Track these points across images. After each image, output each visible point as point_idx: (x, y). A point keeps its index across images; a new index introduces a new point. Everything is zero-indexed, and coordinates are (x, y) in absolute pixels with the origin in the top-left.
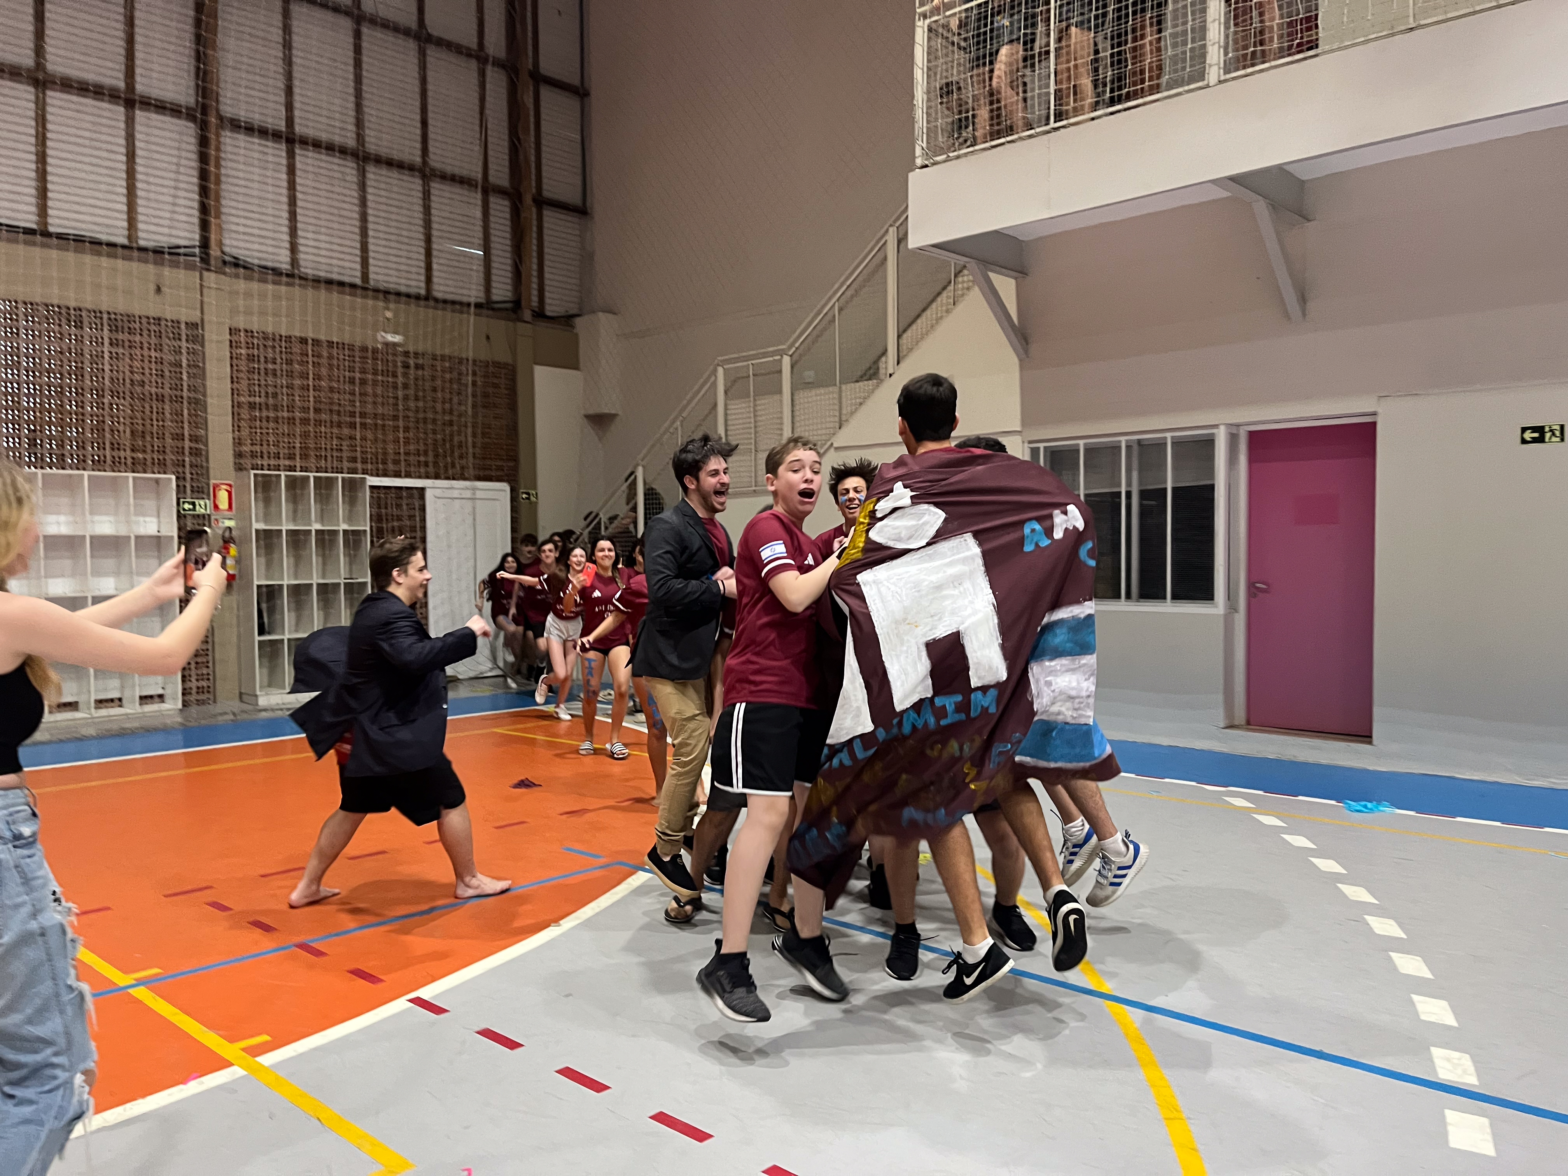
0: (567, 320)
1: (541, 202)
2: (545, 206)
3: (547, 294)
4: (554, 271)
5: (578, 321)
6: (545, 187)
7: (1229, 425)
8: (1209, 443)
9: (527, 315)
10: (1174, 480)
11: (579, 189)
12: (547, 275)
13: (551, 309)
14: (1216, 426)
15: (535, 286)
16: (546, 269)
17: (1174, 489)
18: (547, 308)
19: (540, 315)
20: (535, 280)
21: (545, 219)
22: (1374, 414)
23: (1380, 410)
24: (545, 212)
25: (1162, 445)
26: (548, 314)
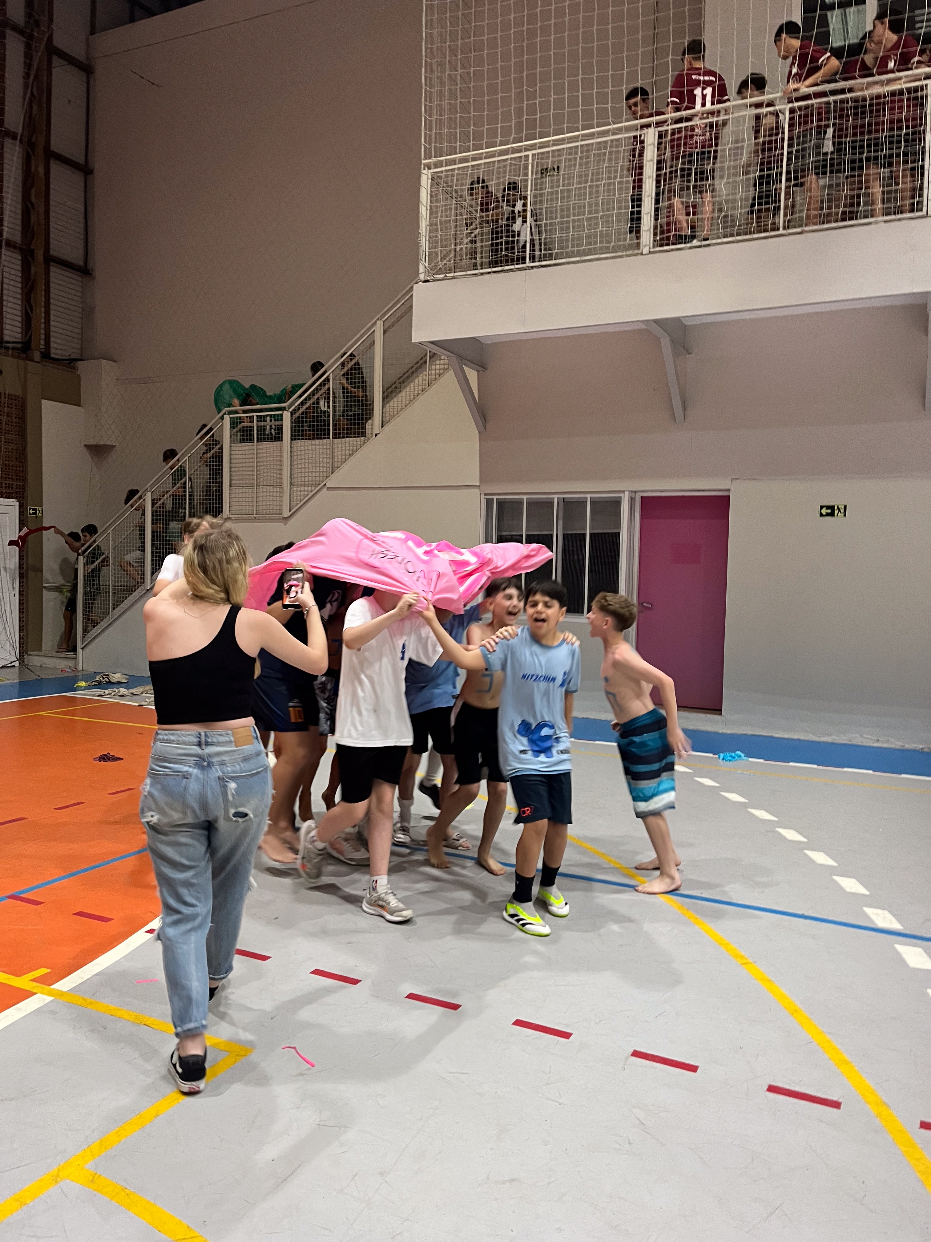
0: (70, 363)
1: (49, 260)
2: (51, 263)
3: (52, 339)
4: (59, 319)
5: (80, 364)
6: (51, 246)
7: (631, 492)
8: (617, 503)
9: (37, 355)
10: (591, 528)
11: (82, 252)
12: (52, 323)
13: (55, 353)
14: (623, 492)
15: (43, 331)
16: (52, 317)
17: (591, 534)
18: (52, 351)
19: (46, 355)
20: (43, 326)
21: (52, 274)
22: (729, 490)
23: (732, 489)
24: (52, 269)
25: (583, 503)
26: (52, 356)
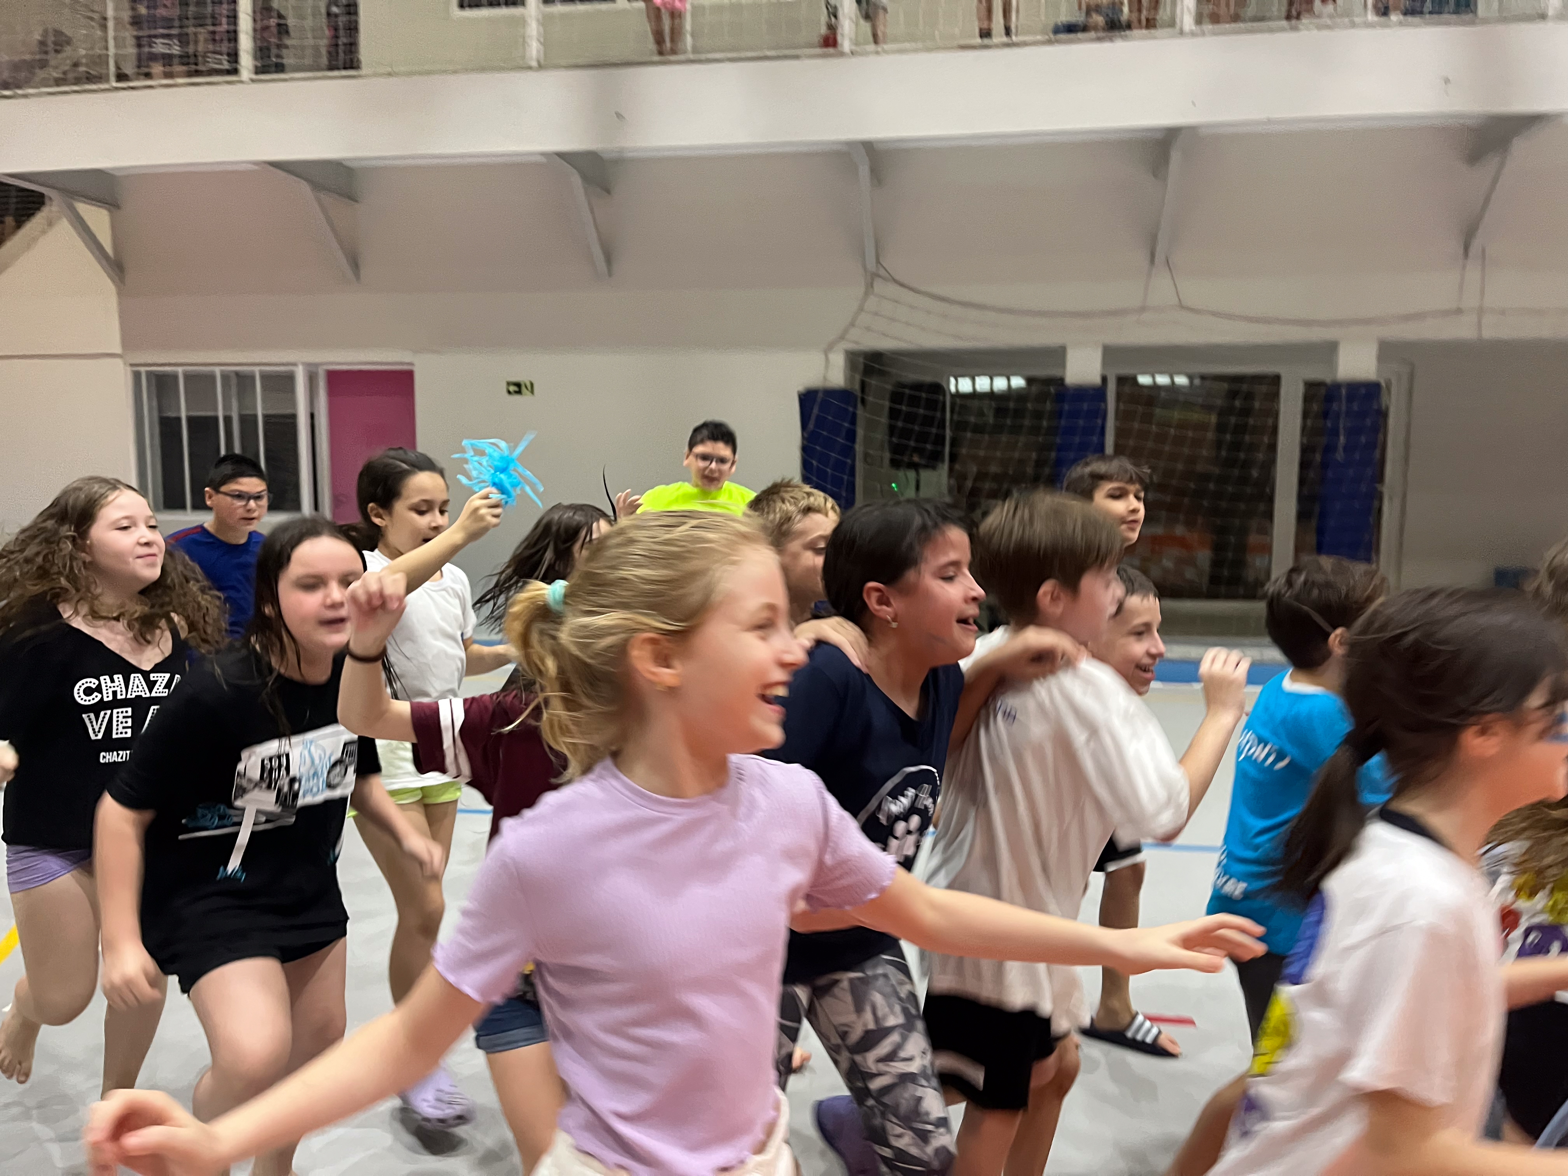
7: (307, 365)
8: (291, 378)
10: (263, 408)
14: (295, 364)
22: (411, 364)
23: (415, 362)
25: (252, 378)
